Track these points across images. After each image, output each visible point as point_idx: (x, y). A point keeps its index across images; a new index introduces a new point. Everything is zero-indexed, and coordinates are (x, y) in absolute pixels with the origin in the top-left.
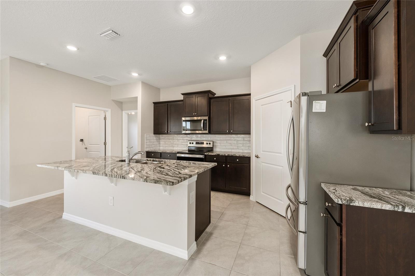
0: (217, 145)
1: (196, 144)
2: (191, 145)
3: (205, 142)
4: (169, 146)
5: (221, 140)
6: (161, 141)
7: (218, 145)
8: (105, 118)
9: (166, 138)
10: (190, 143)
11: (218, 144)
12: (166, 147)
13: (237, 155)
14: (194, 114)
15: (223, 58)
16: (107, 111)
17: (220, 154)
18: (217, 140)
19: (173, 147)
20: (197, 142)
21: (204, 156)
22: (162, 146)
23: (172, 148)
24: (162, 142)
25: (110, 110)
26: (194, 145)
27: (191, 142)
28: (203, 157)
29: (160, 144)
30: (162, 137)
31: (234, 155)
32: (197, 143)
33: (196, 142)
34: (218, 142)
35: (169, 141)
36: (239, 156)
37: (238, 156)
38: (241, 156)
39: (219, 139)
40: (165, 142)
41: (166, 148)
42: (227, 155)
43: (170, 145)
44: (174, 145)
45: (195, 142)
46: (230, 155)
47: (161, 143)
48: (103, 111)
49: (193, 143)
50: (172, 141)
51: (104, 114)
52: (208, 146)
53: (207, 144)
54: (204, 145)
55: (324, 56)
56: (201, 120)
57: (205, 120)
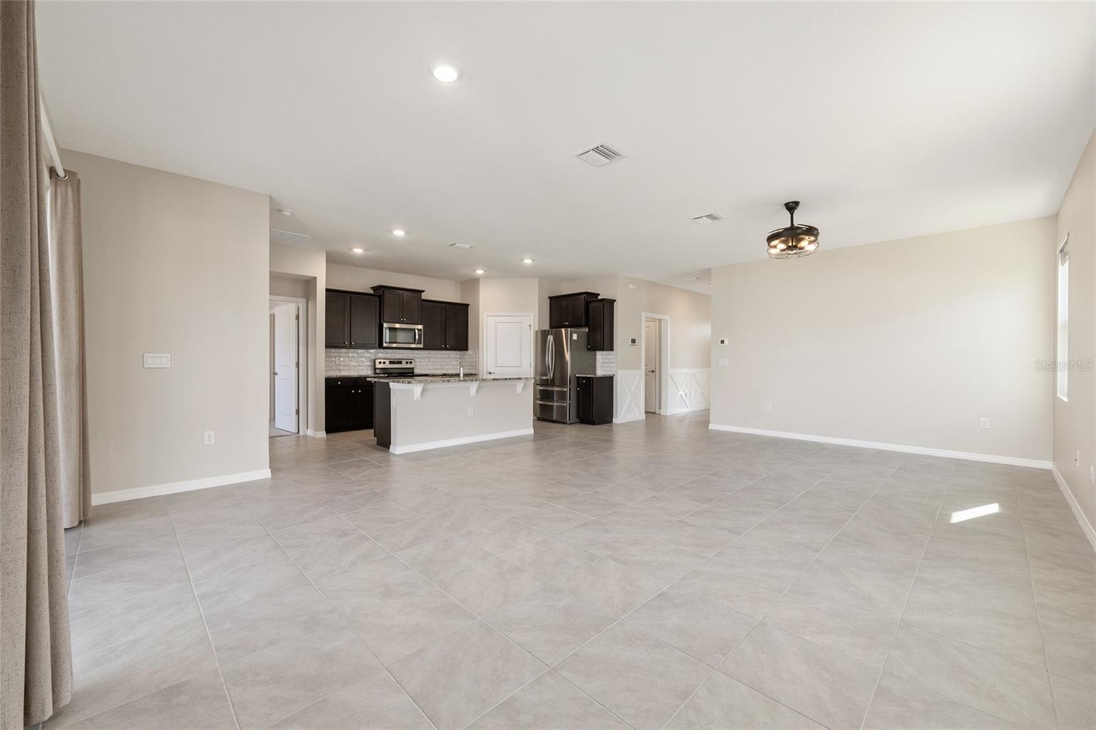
3: (404, 362)
5: (422, 358)
10: (380, 363)
11: (418, 364)
14: (402, 319)
18: (416, 358)
19: (340, 370)
26: (388, 365)
27: (382, 361)
32: (391, 363)
34: (417, 360)
39: (418, 356)
43: (334, 368)
45: (390, 360)
49: (385, 363)
52: (409, 366)
53: (407, 363)
54: (404, 365)
55: (549, 298)
56: (414, 330)
57: (419, 330)
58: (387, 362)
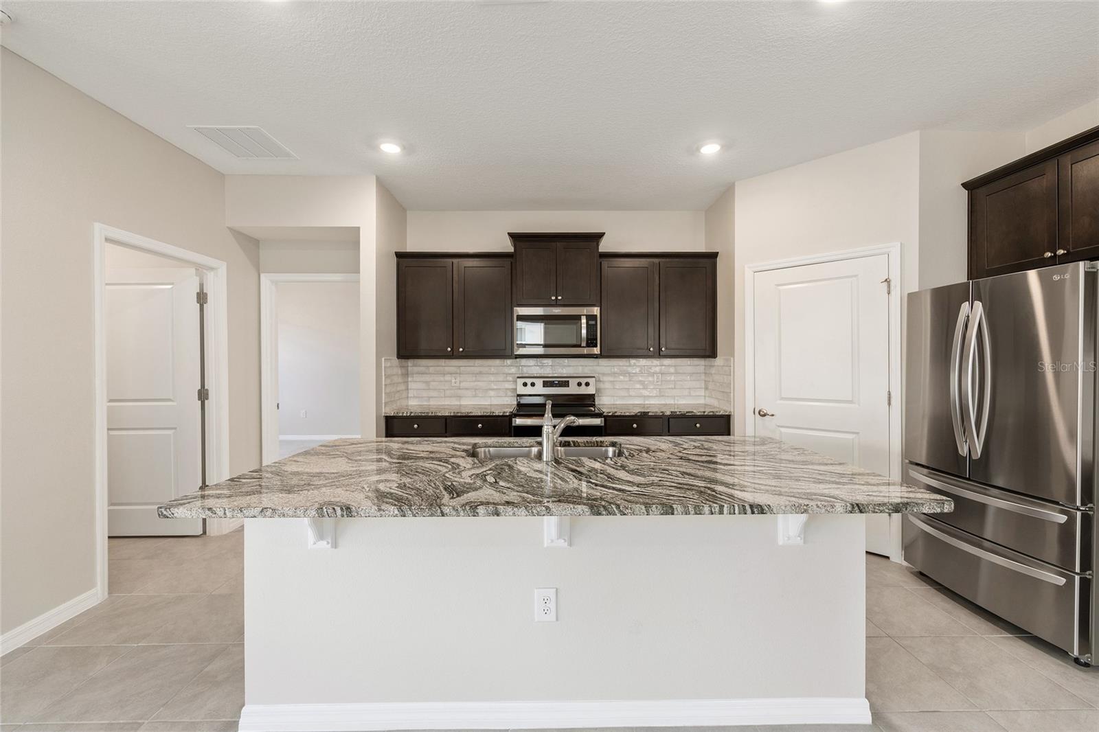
0: (605, 389)
1: (544, 386)
2: (529, 390)
3: (573, 382)
4: (442, 395)
5: (614, 374)
6: (410, 379)
7: (608, 389)
8: (202, 298)
9: (431, 369)
10: (525, 385)
11: (607, 385)
12: (429, 398)
13: (697, 412)
14: (553, 298)
15: (710, 150)
16: (212, 269)
17: (648, 412)
18: (604, 374)
19: (460, 397)
20: (547, 381)
21: (603, 419)
22: (414, 397)
23: (455, 402)
24: (415, 384)
25: (223, 268)
26: (539, 389)
27: (529, 381)
28: (601, 422)
29: (408, 389)
30: (416, 369)
31: (689, 412)
32: (546, 384)
33: (544, 381)
34: (605, 379)
35: (442, 379)
36: (702, 414)
37: (698, 414)
38: (706, 414)
39: (606, 370)
40: (427, 383)
41: (433, 402)
42: (668, 413)
43: (448, 393)
44: (460, 392)
45: (542, 380)
46: (678, 413)
47: (411, 385)
48: (193, 271)
49: (533, 385)
50: (453, 381)
51: (198, 278)
52: (583, 390)
53: (579, 384)
54: (573, 389)
55: (965, 185)
56: (578, 318)
57: (591, 318)
58: (539, 382)
